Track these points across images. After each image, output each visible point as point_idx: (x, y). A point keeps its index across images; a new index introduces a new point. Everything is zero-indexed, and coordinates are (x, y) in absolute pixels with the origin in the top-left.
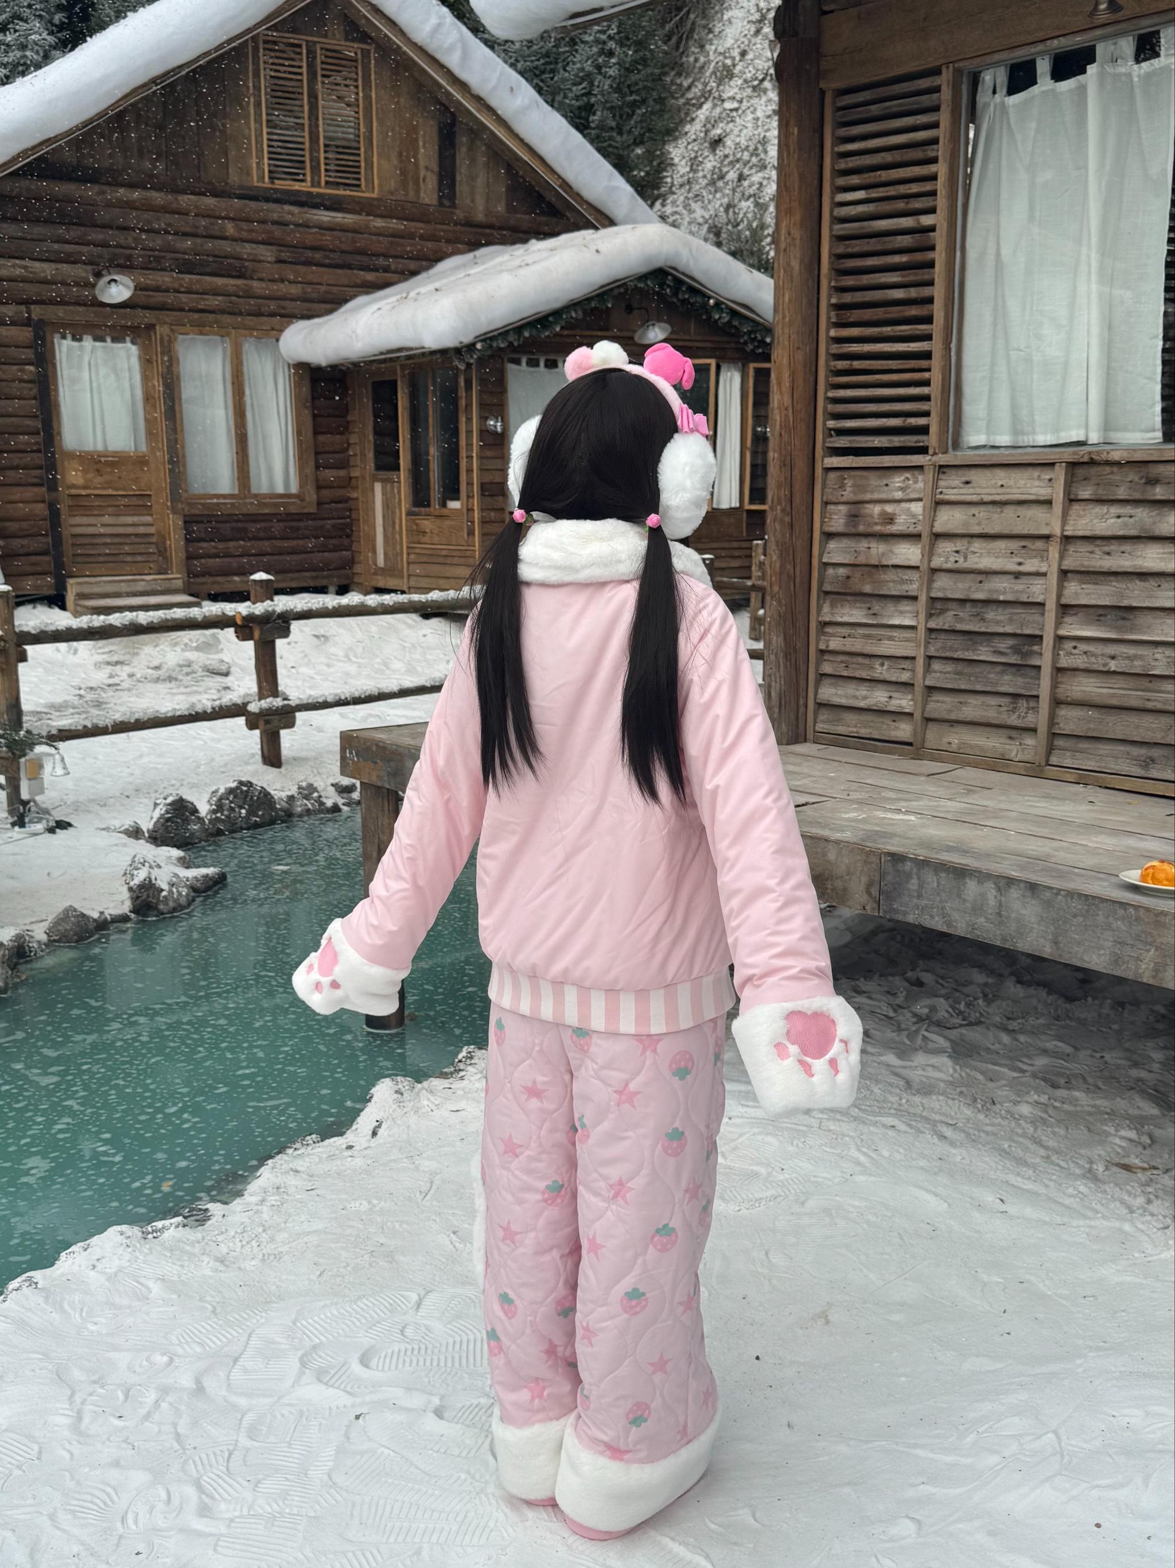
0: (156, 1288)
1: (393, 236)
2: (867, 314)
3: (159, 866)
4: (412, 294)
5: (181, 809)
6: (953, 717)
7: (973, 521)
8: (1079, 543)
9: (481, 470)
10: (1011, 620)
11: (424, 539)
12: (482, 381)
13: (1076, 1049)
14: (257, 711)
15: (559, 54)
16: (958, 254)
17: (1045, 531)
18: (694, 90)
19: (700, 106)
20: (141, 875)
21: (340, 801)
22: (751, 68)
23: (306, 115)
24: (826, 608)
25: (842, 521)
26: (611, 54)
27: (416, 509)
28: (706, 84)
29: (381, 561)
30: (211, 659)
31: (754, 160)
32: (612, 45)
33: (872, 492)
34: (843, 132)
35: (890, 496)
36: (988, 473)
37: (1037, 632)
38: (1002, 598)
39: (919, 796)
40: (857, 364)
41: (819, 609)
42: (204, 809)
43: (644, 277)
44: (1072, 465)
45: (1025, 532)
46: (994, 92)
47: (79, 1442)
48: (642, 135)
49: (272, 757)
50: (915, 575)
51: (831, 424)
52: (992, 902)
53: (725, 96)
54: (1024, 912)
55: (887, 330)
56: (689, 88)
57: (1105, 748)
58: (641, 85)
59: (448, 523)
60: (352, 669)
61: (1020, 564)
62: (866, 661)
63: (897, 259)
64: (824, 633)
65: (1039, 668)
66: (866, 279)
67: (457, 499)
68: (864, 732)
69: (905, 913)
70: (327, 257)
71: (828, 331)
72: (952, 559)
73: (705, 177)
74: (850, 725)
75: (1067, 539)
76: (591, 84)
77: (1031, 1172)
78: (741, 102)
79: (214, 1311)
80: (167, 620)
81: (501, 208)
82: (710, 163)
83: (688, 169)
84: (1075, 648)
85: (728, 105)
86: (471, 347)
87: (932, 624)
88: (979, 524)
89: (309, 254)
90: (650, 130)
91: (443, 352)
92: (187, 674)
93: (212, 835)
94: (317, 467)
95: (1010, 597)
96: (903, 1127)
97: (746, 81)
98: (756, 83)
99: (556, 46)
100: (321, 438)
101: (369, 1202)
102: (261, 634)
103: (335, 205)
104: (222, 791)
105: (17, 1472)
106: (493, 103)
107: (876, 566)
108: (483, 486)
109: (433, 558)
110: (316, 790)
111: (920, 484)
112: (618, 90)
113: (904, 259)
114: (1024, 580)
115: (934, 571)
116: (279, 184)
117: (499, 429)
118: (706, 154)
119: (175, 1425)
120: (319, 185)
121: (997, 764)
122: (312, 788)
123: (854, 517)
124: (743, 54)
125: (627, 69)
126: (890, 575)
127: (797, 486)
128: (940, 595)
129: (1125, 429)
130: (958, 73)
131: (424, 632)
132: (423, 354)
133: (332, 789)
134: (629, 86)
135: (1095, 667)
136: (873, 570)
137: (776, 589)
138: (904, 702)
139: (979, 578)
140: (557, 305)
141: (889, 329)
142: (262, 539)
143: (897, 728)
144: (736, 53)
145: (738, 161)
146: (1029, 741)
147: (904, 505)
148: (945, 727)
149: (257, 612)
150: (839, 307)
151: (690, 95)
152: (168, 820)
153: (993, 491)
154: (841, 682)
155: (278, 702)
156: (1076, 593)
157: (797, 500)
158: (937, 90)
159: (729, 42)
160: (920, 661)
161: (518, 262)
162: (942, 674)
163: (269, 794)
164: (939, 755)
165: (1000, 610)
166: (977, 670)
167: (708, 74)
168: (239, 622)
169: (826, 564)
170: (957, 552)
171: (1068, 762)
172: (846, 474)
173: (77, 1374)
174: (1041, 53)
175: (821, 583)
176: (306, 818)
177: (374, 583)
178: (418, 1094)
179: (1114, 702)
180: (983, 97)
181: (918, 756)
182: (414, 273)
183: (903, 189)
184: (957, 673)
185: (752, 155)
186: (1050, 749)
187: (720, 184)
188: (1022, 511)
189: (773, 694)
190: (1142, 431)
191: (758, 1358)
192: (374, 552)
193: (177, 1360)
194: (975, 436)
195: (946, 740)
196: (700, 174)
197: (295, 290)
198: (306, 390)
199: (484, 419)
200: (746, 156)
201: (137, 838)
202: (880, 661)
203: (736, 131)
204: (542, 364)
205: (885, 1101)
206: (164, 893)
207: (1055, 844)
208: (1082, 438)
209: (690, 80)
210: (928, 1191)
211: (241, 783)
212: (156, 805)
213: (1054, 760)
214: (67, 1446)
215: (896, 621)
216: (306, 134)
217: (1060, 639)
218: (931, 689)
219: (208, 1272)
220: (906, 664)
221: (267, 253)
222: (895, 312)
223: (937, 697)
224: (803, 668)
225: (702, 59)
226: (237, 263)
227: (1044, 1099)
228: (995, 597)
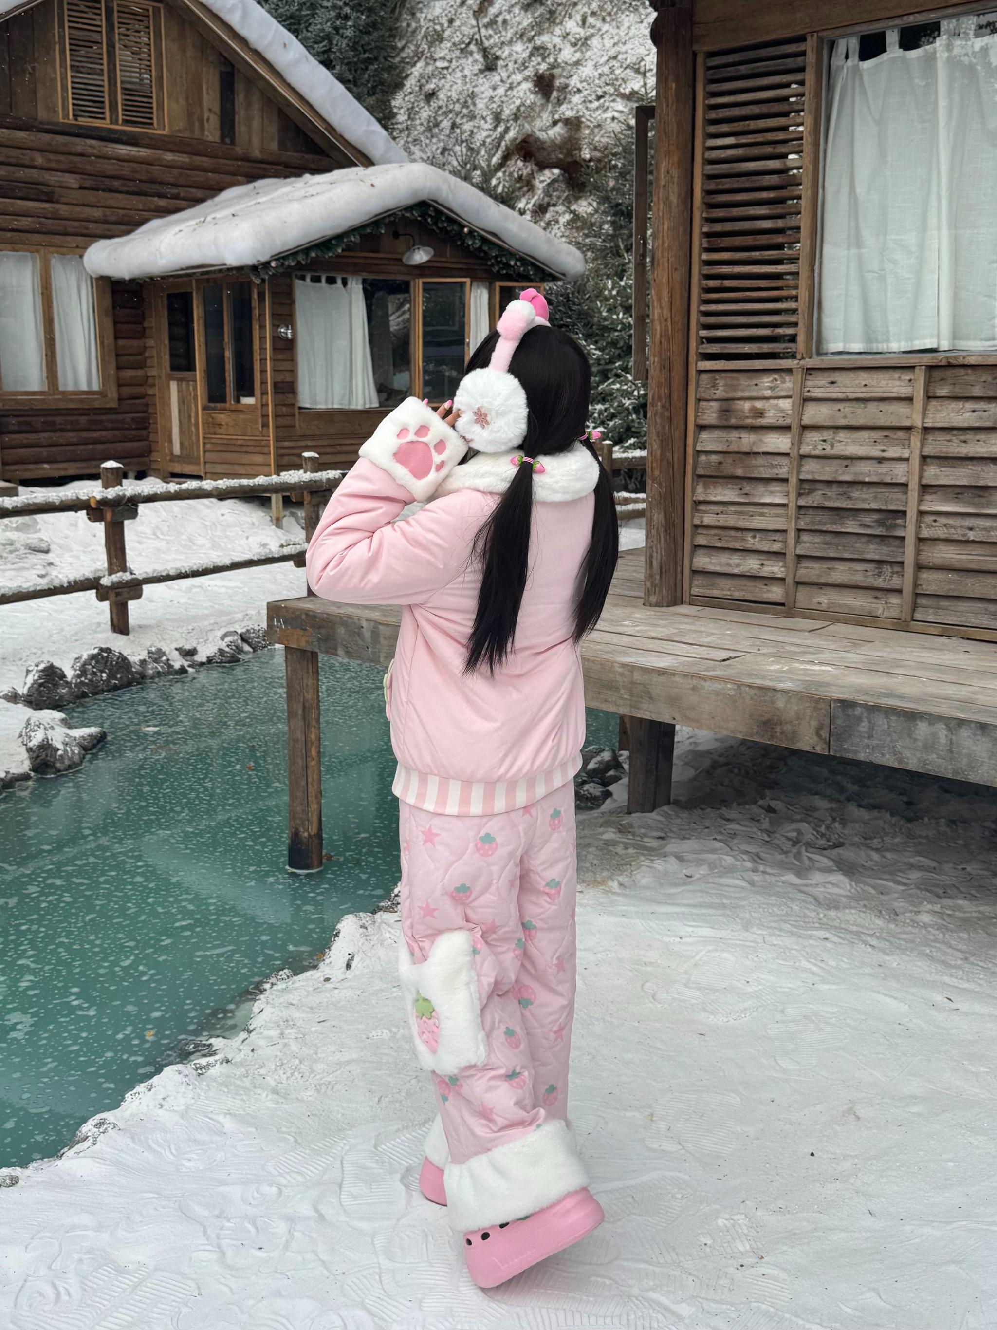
0: (229, 1124)
1: (182, 168)
2: (737, 241)
3: (52, 728)
4: (209, 218)
5: (52, 674)
6: (822, 580)
7: (839, 414)
8: (937, 433)
9: (275, 371)
10: (875, 498)
11: (220, 431)
12: (274, 295)
13: (939, 863)
14: (109, 584)
15: (301, 16)
16: (820, 191)
17: (907, 423)
18: (406, 50)
19: (414, 65)
20: (37, 738)
21: (186, 664)
22: (458, 33)
23: (105, 62)
24: (700, 489)
25: (714, 415)
26: (347, 18)
27: (212, 405)
28: (418, 46)
29: (177, 450)
30: (32, 538)
31: (465, 111)
32: (347, 10)
33: (743, 391)
34: (714, 87)
35: (760, 394)
36: (851, 374)
37: (901, 508)
38: (867, 479)
39: (820, 650)
40: (728, 283)
41: (694, 491)
42: (70, 674)
43: (410, 208)
44: (931, 368)
45: (888, 424)
46: (847, 57)
47: (232, 1276)
48: (374, 87)
49: (120, 625)
50: (785, 461)
51: (704, 333)
52: (943, 740)
53: (436, 56)
54: (975, 748)
55: (756, 255)
56: (403, 48)
57: (963, 606)
58: (373, 44)
59: (243, 416)
60: (162, 545)
61: (883, 451)
62: (739, 534)
63: (764, 195)
64: (697, 511)
65: (903, 538)
66: (736, 212)
67: (251, 394)
68: (737, 595)
69: (856, 752)
70: (123, 185)
71: (700, 255)
72: (820, 447)
73: (422, 124)
74: (724, 588)
75: (927, 430)
76: (331, 42)
77: (961, 973)
78: (450, 61)
79: (296, 1141)
80: (29, 504)
81: (274, 146)
82: (425, 113)
83: (406, 117)
84: (935, 521)
85: (440, 64)
86: (266, 265)
87: (802, 502)
88: (845, 417)
89: (107, 181)
90: (382, 84)
91: (240, 269)
92: (11, 552)
93: (78, 697)
94: (118, 368)
95: (875, 479)
96: (836, 939)
97: (454, 44)
98: (463, 46)
99: (300, 10)
100: (121, 342)
101: (391, 1031)
102: (113, 516)
103: (133, 141)
104: (85, 657)
105: (185, 1310)
106: (269, 56)
107: (747, 454)
108: (275, 385)
109: (228, 447)
110: (164, 654)
111: (788, 384)
112: (354, 48)
113: (772, 195)
114: (886, 464)
115: (803, 457)
116: (83, 121)
117: (289, 336)
118: (422, 104)
119: (315, 1253)
120: (117, 123)
121: (865, 620)
122: (160, 652)
123: (725, 412)
124: (451, 21)
125: (361, 31)
126: (761, 461)
127: (675, 385)
128: (809, 477)
129: (968, 338)
130: (821, 40)
131: (222, 512)
132: (220, 271)
133: (177, 653)
134: (362, 46)
135: (956, 537)
136: (744, 457)
137: (657, 473)
138: (776, 569)
139: (845, 462)
140: (339, 230)
141: (758, 253)
142: (69, 431)
143: (769, 591)
144: (444, 21)
145: (450, 111)
146: (894, 600)
147: (772, 401)
148: (815, 590)
149: (110, 497)
150: (708, 235)
151: (404, 55)
152: (41, 685)
153: (858, 390)
154: (714, 553)
155: (127, 576)
156: (935, 475)
157: (675, 398)
158: (803, 54)
159: (437, 11)
160: (792, 534)
161: (302, 193)
162: (810, 544)
163: (126, 659)
164: (809, 613)
165: (865, 489)
166: (844, 540)
167: (419, 37)
168: (93, 505)
169: (699, 452)
170: (824, 441)
171: (931, 618)
172: (717, 376)
173: (199, 1211)
174: (892, 27)
175: (695, 467)
176: (157, 680)
177: (171, 470)
178: (379, 927)
179: (973, 566)
180: (838, 60)
181: (790, 615)
182: (202, 200)
183: (770, 136)
184: (826, 544)
185: (463, 107)
186: (915, 607)
187: (436, 131)
188: (884, 406)
189: (655, 563)
190: (982, 340)
191: (812, 1154)
192: (170, 441)
193: (286, 1191)
194: (834, 345)
195: (815, 601)
196: (418, 122)
197: (97, 213)
198: (108, 302)
199: (275, 326)
200: (457, 107)
201: (16, 703)
202: (751, 534)
203: (447, 86)
204: (323, 280)
205: (805, 916)
206: (60, 752)
207: (969, 688)
208: (935, 346)
209: (403, 42)
210: (886, 995)
211: (102, 650)
212: (28, 672)
213: (918, 616)
214: (223, 1280)
215: (767, 500)
216: (106, 78)
217: (921, 513)
218: (800, 557)
219: (271, 1105)
220: (777, 536)
221: (71, 180)
222: (764, 240)
223: (806, 564)
224: (680, 541)
225: (414, 25)
226: (45, 189)
227: (937, 908)
228: (860, 478)
